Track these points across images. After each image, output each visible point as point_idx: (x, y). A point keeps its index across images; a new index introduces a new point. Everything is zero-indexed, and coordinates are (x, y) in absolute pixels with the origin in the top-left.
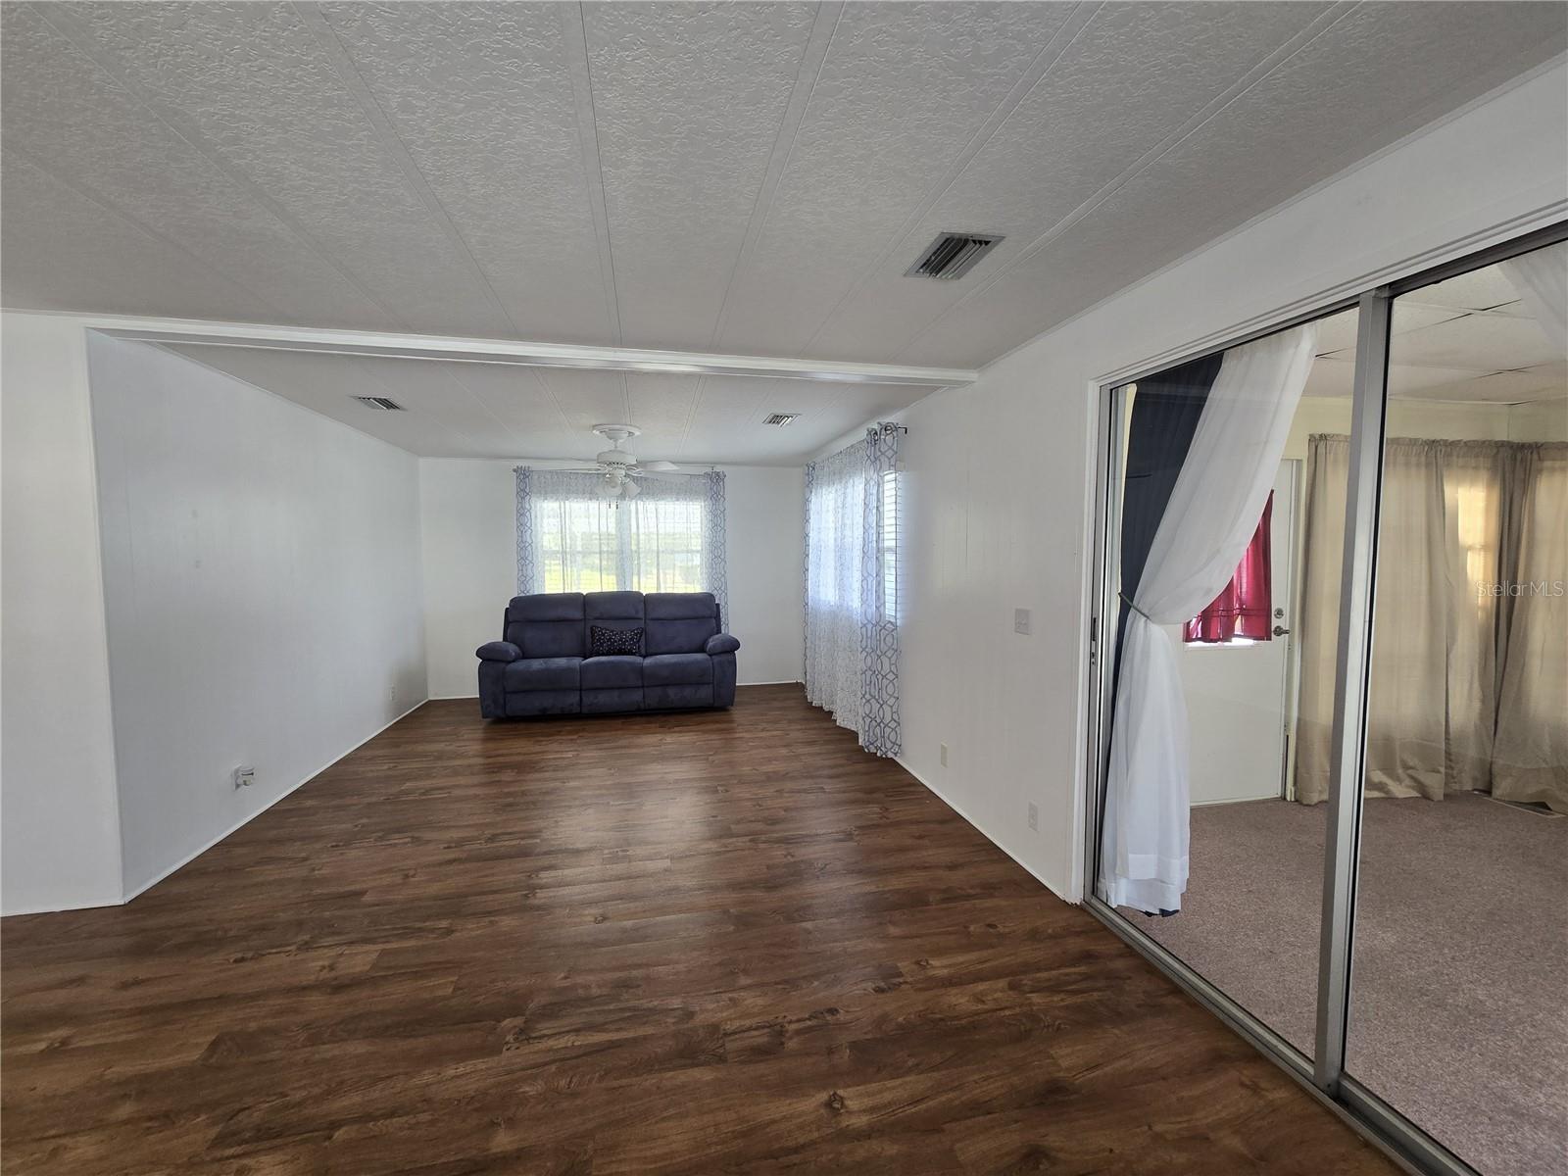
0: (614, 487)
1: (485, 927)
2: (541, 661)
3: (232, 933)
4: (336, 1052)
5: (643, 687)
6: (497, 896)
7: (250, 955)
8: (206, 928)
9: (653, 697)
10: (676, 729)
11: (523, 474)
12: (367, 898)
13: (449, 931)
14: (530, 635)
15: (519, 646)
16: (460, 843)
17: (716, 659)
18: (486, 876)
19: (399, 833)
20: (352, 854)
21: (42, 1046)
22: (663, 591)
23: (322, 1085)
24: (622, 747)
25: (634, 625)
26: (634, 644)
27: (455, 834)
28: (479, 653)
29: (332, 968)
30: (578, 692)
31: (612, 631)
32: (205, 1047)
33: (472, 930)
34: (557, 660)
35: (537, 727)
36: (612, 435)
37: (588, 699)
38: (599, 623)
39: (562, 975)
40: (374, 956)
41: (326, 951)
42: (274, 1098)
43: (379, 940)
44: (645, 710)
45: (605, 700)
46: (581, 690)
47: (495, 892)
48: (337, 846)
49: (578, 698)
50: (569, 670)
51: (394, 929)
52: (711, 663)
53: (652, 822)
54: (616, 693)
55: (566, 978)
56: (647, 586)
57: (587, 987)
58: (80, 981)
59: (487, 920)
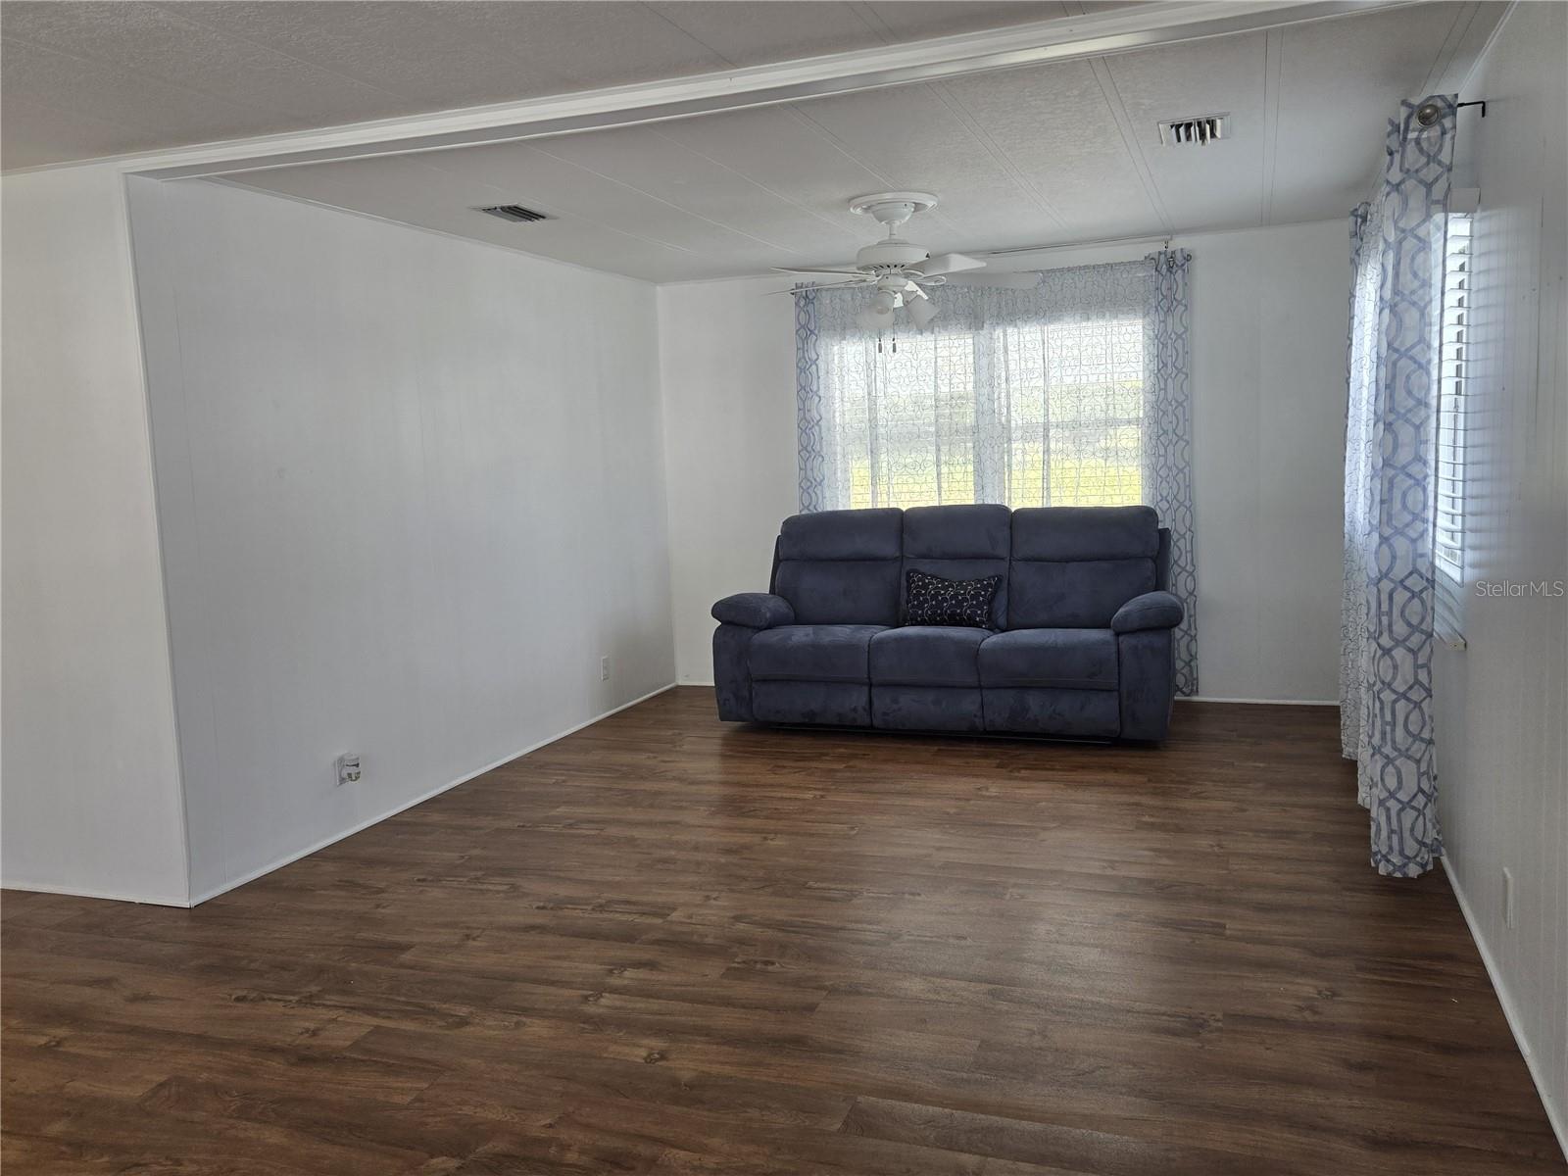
0: (881, 312)
1: (506, 1028)
2: (809, 629)
3: (253, 966)
4: (252, 1134)
5: (980, 688)
6: (552, 990)
7: (253, 995)
8: (238, 953)
9: (999, 708)
10: (1024, 773)
11: (806, 298)
12: (406, 957)
13: (463, 1022)
14: (813, 585)
15: (791, 604)
16: (559, 904)
17: (1126, 642)
18: (558, 958)
19: (503, 875)
20: (435, 893)
21: (42, 1040)
22: (1055, 504)
23: (215, 1166)
24: (900, 793)
25: (987, 570)
26: (979, 606)
27: (563, 891)
28: (718, 611)
29: (314, 1033)
30: (866, 689)
31: (943, 581)
32: (154, 1085)
33: (490, 1027)
34: (837, 629)
35: (799, 744)
36: (881, 213)
37: (883, 702)
38: (925, 566)
39: (548, 1121)
40: (364, 1031)
41: (324, 1011)
42: (169, 1163)
43: (382, 1013)
44: (986, 732)
45: (911, 706)
46: (871, 686)
47: (553, 983)
48: (424, 880)
49: (864, 699)
50: (850, 648)
51: (408, 1003)
52: (1114, 649)
53: (850, 926)
54: (930, 696)
55: (551, 1126)
56: (1023, 494)
57: (565, 1147)
58: (105, 983)
59: (515, 1018)
